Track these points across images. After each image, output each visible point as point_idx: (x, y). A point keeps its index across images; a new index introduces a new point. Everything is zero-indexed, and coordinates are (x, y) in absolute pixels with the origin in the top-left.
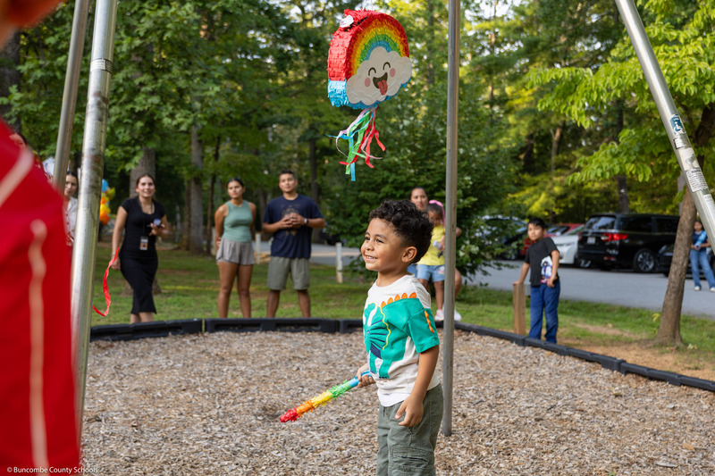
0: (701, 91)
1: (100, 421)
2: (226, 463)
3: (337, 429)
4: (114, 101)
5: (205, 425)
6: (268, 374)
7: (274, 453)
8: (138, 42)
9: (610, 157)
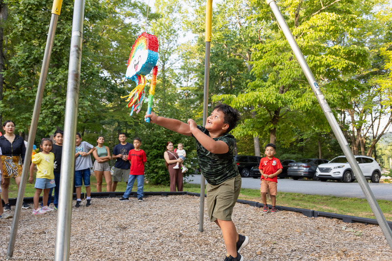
0: (277, 103)
1: (45, 233)
2: (108, 247)
3: (154, 232)
4: (44, 108)
5: (94, 233)
6: (117, 212)
7: (129, 242)
8: (56, 84)
9: (242, 129)
